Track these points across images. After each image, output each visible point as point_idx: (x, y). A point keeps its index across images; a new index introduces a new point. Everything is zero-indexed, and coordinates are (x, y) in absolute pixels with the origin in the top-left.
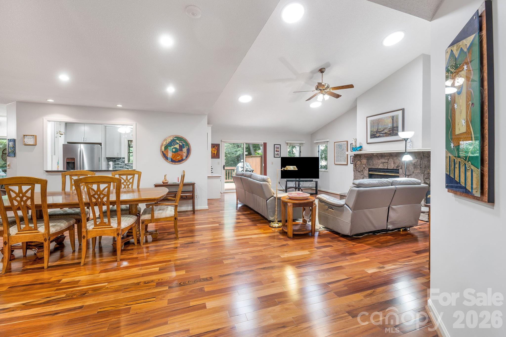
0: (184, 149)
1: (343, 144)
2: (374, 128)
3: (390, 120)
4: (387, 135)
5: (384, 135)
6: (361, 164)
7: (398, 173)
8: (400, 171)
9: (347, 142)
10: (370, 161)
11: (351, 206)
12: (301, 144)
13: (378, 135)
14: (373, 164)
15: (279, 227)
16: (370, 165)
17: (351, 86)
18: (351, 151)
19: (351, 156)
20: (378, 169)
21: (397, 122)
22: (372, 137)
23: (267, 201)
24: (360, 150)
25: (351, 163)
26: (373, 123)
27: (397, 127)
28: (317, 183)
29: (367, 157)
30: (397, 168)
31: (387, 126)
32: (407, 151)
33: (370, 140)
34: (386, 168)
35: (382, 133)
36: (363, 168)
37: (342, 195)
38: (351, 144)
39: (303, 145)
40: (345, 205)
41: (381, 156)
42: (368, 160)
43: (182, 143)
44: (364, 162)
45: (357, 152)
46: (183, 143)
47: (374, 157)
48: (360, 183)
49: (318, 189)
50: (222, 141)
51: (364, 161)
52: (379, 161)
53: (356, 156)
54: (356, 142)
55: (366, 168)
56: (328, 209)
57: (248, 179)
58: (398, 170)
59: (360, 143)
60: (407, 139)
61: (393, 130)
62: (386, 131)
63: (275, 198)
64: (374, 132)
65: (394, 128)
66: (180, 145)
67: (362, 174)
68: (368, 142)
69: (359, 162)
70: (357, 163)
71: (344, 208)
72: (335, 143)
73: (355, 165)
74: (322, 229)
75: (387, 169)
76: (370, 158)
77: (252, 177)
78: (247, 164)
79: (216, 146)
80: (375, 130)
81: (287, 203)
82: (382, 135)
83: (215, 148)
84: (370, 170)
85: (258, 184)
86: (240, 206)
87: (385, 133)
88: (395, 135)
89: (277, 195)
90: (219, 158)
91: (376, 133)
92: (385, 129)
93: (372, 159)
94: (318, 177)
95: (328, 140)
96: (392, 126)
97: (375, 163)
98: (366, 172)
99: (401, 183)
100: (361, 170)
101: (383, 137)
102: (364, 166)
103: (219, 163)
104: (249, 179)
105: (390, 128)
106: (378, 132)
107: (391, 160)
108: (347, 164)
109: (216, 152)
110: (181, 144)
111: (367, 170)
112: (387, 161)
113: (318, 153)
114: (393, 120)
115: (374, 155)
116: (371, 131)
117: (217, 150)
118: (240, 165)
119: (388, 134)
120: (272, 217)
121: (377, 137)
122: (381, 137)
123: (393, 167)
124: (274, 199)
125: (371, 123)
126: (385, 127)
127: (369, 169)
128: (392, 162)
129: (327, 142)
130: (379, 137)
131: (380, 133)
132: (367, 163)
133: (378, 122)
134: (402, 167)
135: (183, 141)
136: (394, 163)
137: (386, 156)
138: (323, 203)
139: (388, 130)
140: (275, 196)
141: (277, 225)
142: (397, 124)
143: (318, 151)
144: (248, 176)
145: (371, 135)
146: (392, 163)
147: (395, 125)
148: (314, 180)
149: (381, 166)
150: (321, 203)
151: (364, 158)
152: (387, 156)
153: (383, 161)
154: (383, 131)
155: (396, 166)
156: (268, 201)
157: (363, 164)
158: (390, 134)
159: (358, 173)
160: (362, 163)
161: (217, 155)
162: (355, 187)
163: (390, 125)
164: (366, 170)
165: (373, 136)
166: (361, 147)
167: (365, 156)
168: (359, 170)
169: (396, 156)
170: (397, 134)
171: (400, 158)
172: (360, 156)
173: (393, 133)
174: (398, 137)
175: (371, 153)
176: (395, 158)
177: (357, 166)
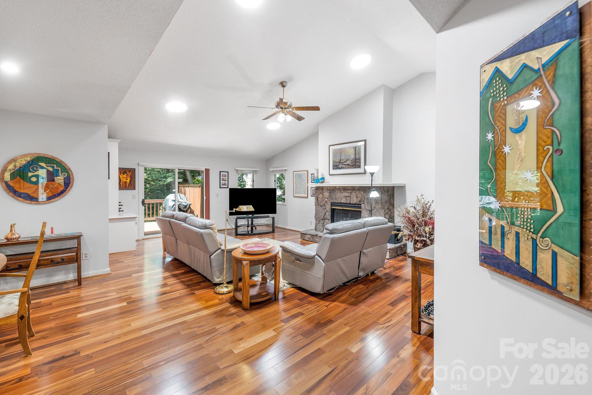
0: (58, 177)
1: (303, 174)
2: (337, 158)
3: (353, 151)
5: (347, 166)
6: (323, 197)
7: (360, 207)
8: (363, 206)
9: (308, 171)
10: (332, 194)
11: (323, 258)
12: (254, 171)
13: (340, 166)
14: (336, 198)
15: (229, 292)
16: (332, 199)
17: (317, 109)
18: (312, 182)
19: (311, 188)
20: (340, 203)
21: (360, 154)
22: (334, 168)
23: (210, 256)
24: (323, 182)
25: (311, 196)
26: (335, 152)
27: (360, 159)
28: (273, 218)
29: (329, 190)
30: (359, 202)
31: (350, 157)
32: (373, 185)
33: (333, 172)
34: (348, 202)
35: (345, 165)
36: (325, 202)
37: (303, 234)
38: (312, 174)
39: (257, 173)
40: (317, 257)
41: (345, 189)
42: (330, 193)
43: (53, 167)
44: (326, 195)
45: (319, 184)
46: (55, 168)
47: (337, 190)
48: (333, 229)
49: (276, 225)
50: (139, 165)
52: (341, 195)
53: (317, 188)
54: (318, 173)
55: (328, 202)
56: (295, 261)
57: (180, 224)
58: (361, 205)
59: (322, 174)
60: (373, 173)
61: (355, 162)
62: (348, 162)
63: (223, 251)
64: (336, 163)
65: (357, 159)
66: (48, 170)
67: (324, 209)
68: (331, 173)
69: (321, 195)
70: (319, 196)
71: (316, 260)
72: (294, 172)
73: (317, 199)
74: (286, 286)
75: (350, 204)
76: (332, 191)
77: (187, 220)
78: (181, 196)
79: (129, 172)
80: (337, 161)
81: (242, 260)
82: (344, 166)
83: (128, 175)
85: (197, 233)
86: (169, 259)
87: (348, 165)
88: (357, 168)
89: (225, 247)
90: (135, 189)
91: (338, 164)
92: (348, 160)
93: (335, 193)
94: (274, 212)
95: (286, 169)
97: (337, 196)
98: (329, 207)
99: (372, 224)
100: (323, 204)
101: (346, 168)
102: (326, 200)
103: (134, 197)
104: (183, 224)
105: (352, 159)
106: (341, 163)
107: (354, 194)
108: (307, 197)
109: (128, 181)
110: (51, 169)
111: (330, 204)
112: (349, 195)
113: (274, 183)
114: (355, 151)
115: (337, 188)
116: (334, 162)
117: (131, 177)
118: (170, 197)
119: (351, 166)
120: (218, 279)
121: (339, 168)
122: (344, 168)
123: (355, 201)
124: (222, 253)
125: (333, 153)
126: (347, 158)
127: (331, 203)
129: (285, 171)
130: (341, 168)
131: (343, 164)
132: (330, 196)
133: (341, 151)
134: (364, 202)
135: (55, 164)
136: (357, 197)
137: (348, 189)
138: (288, 253)
139: (351, 161)
140: (223, 247)
141: (225, 290)
142: (360, 155)
143: (275, 180)
144: (181, 219)
145: (333, 166)
146: (354, 197)
147: (357, 157)
148: (270, 215)
149: (344, 201)
150: (285, 253)
151: (326, 191)
152: (350, 190)
153: (346, 194)
154: (345, 162)
155: (359, 200)
156: (212, 257)
157: (325, 198)
158: (353, 166)
159: (320, 208)
160: (325, 196)
161: (131, 185)
162: (328, 233)
163: (353, 156)
164: (328, 204)
165: (336, 167)
166: (323, 178)
167: (327, 189)
168: (321, 205)
169: (358, 190)
170: (359, 167)
171: (362, 192)
172: (322, 188)
173: (355, 165)
174: (361, 170)
175: (334, 186)
176: (357, 192)
177: (319, 199)
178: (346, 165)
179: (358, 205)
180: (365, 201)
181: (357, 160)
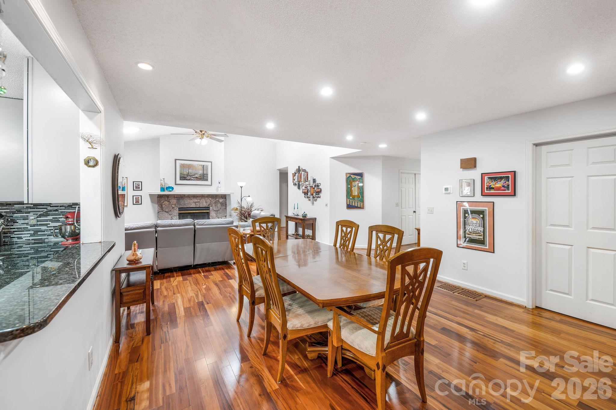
2: (184, 171)
3: (201, 167)
4: (197, 179)
6: (169, 204)
7: (209, 210)
8: (211, 208)
10: (181, 201)
13: (188, 178)
16: (180, 204)
18: (134, 190)
19: (134, 196)
20: (189, 208)
21: (207, 170)
22: (182, 179)
24: (170, 191)
25: (133, 204)
26: (182, 166)
27: (207, 174)
29: (176, 197)
30: (208, 206)
31: (198, 172)
33: (179, 181)
34: (198, 206)
36: (171, 208)
38: (134, 182)
41: (195, 196)
42: (178, 200)
47: (186, 197)
51: (174, 201)
52: (191, 201)
53: (161, 196)
54: (164, 182)
58: (209, 207)
59: (170, 184)
61: (203, 176)
62: (196, 176)
64: (184, 175)
67: (170, 214)
68: (177, 183)
69: (166, 202)
70: (163, 204)
73: (161, 206)
76: (180, 198)
80: (185, 173)
82: (192, 178)
84: (180, 209)
87: (196, 178)
88: (205, 180)
91: (186, 176)
92: (196, 174)
93: (184, 199)
96: (202, 172)
97: (186, 202)
98: (176, 212)
100: (170, 210)
101: (194, 180)
102: (173, 206)
105: (200, 174)
106: (189, 175)
111: (178, 209)
112: (199, 201)
114: (203, 168)
116: (181, 174)
119: (199, 178)
121: (187, 180)
122: (192, 180)
123: (205, 205)
125: (180, 166)
126: (196, 172)
128: (204, 201)
130: (189, 180)
131: (191, 177)
132: (177, 202)
133: (188, 166)
136: (206, 202)
137: (198, 197)
139: (199, 176)
142: (207, 172)
145: (180, 177)
147: (205, 172)
149: (193, 205)
151: (173, 198)
152: (200, 197)
153: (196, 200)
154: (193, 175)
155: (208, 204)
157: (172, 204)
158: (201, 179)
159: (164, 213)
160: (171, 203)
163: (201, 172)
164: (175, 209)
165: (183, 178)
168: (167, 211)
169: (207, 197)
170: (207, 180)
171: (210, 199)
172: (168, 196)
173: (203, 178)
174: (209, 182)
175: (183, 194)
176: (206, 198)
177: (164, 206)
178: (194, 178)
179: (208, 208)
180: (213, 205)
181: (205, 175)
